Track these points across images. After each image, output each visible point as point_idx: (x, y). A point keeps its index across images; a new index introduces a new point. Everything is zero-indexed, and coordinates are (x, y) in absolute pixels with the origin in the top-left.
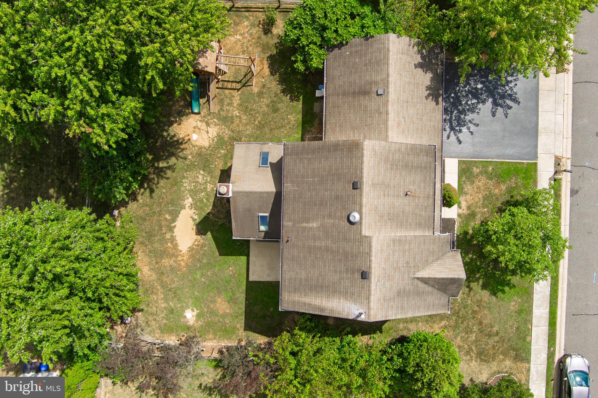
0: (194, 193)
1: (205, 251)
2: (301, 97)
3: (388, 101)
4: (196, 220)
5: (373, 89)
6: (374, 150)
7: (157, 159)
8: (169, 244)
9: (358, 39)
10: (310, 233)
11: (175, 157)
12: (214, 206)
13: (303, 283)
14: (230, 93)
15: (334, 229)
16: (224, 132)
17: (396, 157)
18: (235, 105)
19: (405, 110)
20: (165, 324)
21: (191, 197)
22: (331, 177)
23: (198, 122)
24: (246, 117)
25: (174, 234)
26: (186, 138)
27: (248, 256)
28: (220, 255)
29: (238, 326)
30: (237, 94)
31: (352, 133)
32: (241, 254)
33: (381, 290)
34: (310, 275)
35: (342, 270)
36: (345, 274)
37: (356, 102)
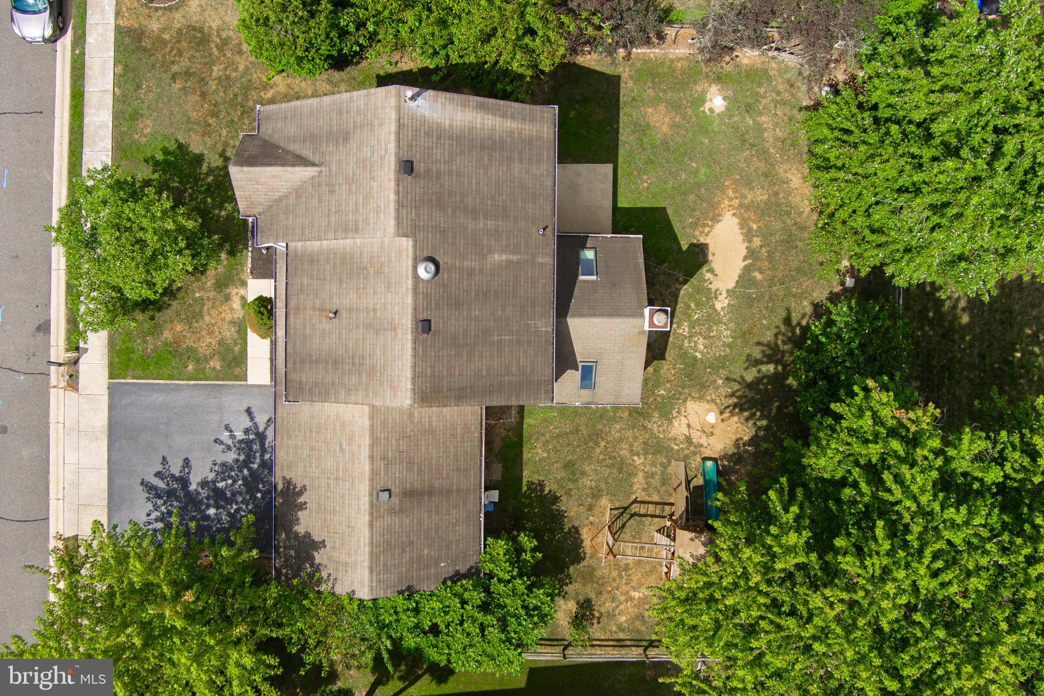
0: (713, 318)
1: (691, 216)
2: (524, 488)
3: (372, 480)
4: (708, 271)
5: (397, 501)
6: (394, 389)
7: (777, 379)
8: (755, 227)
9: (425, 588)
10: (504, 243)
11: (746, 382)
12: (676, 296)
13: (516, 154)
14: (649, 496)
15: (462, 249)
16: (660, 426)
17: (354, 379)
18: (641, 475)
19: (341, 464)
20: (760, 85)
21: (716, 310)
22: (469, 341)
23: (705, 444)
24: (621, 453)
25: (746, 244)
26: (726, 415)
27: (615, 208)
28: (664, 209)
29: (631, 84)
30: (638, 495)
31: (434, 424)
32: (627, 209)
33: (379, 143)
34: (505, 169)
35: (447, 176)
36: (442, 170)
37: (426, 477)
